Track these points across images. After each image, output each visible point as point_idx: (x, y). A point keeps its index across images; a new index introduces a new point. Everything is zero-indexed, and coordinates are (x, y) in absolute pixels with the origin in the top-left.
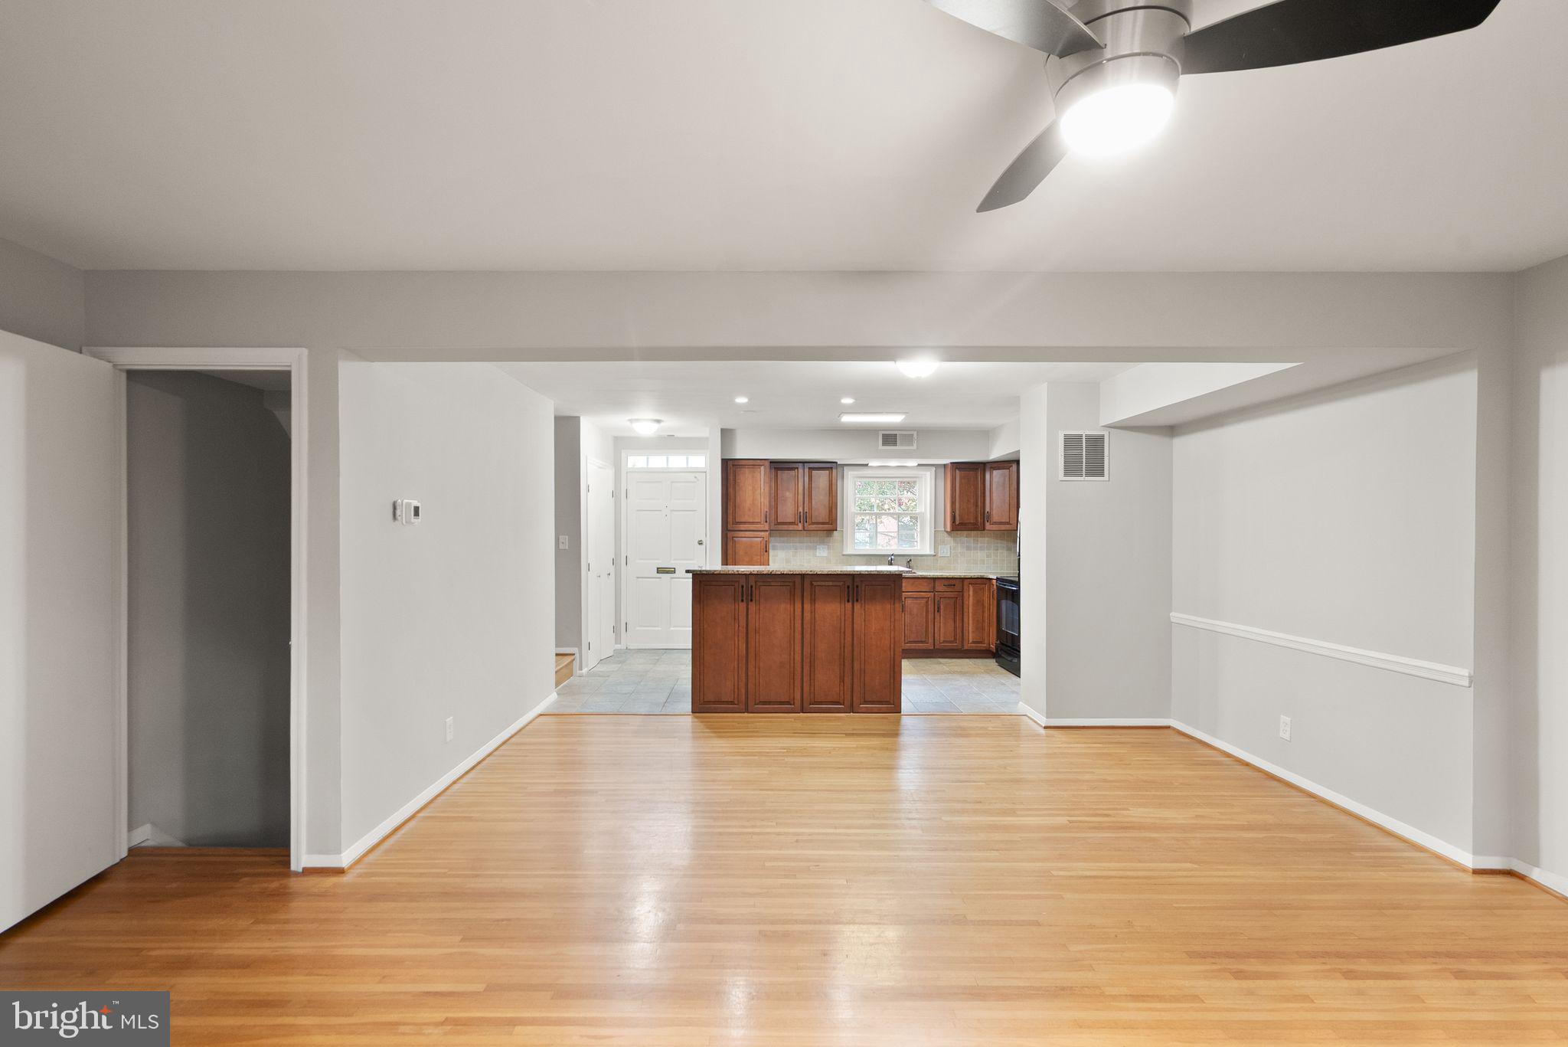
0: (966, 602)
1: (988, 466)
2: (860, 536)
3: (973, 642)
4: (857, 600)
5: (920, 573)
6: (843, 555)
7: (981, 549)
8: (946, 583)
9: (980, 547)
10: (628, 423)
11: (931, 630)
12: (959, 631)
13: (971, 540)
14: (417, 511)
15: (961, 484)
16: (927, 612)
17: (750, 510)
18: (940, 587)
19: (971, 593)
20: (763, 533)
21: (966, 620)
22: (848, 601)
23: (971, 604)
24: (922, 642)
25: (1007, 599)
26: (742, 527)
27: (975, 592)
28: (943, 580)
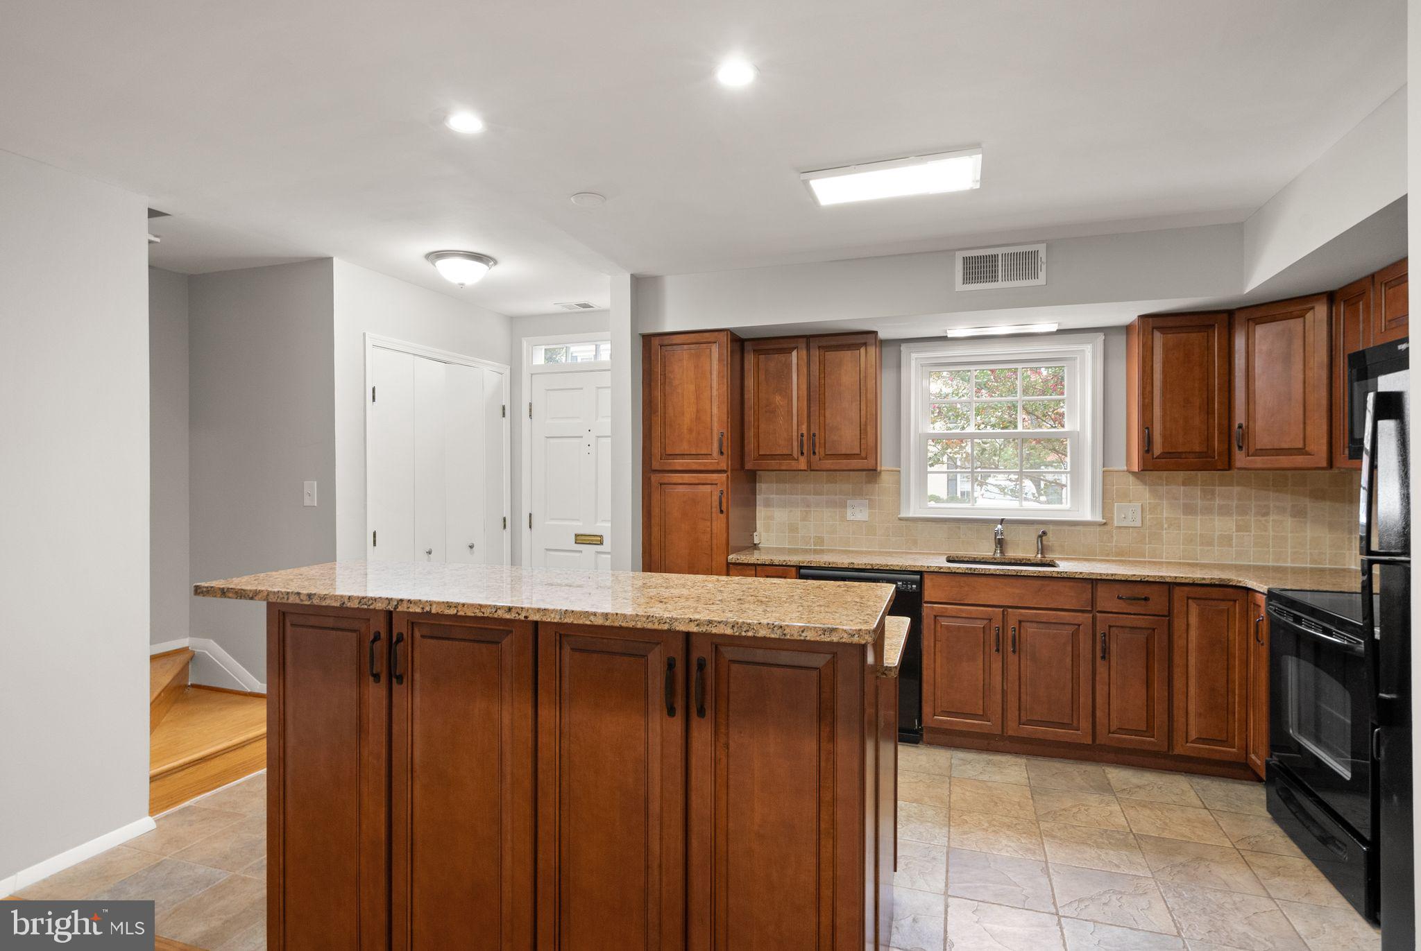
0: (1179, 643)
1: (1239, 318)
2: (937, 483)
3: (1200, 740)
4: (701, 712)
5: (1065, 566)
6: (900, 519)
7: (1224, 511)
8: (1125, 591)
9: (1220, 507)
10: (427, 265)
11: (1084, 700)
12: (1160, 709)
13: (1198, 491)
15: (1166, 362)
16: (1075, 657)
17: (690, 430)
18: (1106, 601)
19: (1194, 620)
20: (715, 476)
21: (1178, 684)
22: (671, 711)
23: (1193, 645)
24: (1062, 725)
25: (1298, 655)
26: (679, 463)
27: (1203, 618)
28: (1117, 586)
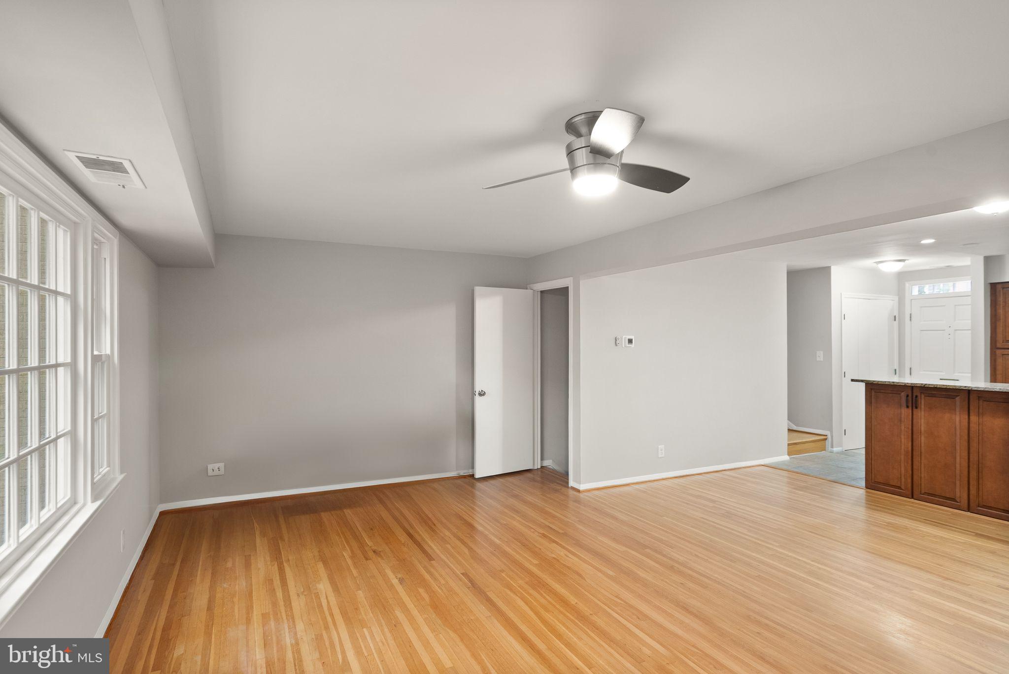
14: (630, 341)
